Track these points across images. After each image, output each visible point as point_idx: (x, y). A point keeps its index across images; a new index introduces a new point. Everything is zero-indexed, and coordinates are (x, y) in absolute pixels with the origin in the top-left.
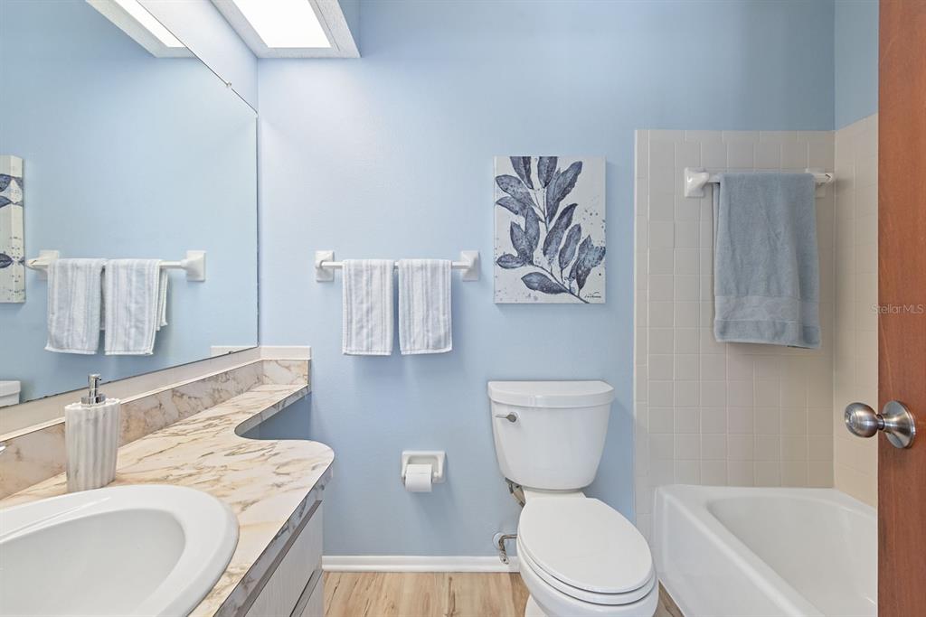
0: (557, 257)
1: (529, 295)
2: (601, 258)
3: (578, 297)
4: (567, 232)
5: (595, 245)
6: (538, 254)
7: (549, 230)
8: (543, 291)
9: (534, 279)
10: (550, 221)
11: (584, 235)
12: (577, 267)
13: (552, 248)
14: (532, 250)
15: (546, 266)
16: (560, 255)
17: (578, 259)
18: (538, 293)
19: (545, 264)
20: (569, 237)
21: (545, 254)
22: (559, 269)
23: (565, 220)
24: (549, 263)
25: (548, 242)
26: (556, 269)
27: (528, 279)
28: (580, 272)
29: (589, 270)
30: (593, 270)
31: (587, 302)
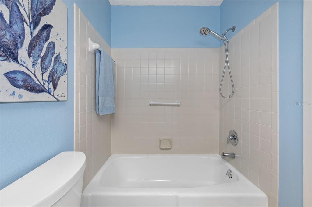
0: (39, 62)
1: (14, 93)
2: (65, 71)
3: (53, 96)
4: (46, 44)
5: (63, 61)
6: (22, 53)
7: (34, 35)
8: (28, 90)
9: (19, 77)
10: (34, 28)
11: (57, 52)
12: (52, 74)
13: (35, 52)
14: (16, 48)
15: (30, 67)
16: (42, 61)
17: (54, 68)
18: (23, 91)
19: (30, 65)
20: (48, 49)
21: (30, 56)
22: (41, 73)
23: (45, 34)
24: (33, 65)
25: (32, 46)
26: (39, 72)
27: (12, 76)
28: (54, 78)
29: (59, 77)
30: (61, 77)
31: (58, 100)
